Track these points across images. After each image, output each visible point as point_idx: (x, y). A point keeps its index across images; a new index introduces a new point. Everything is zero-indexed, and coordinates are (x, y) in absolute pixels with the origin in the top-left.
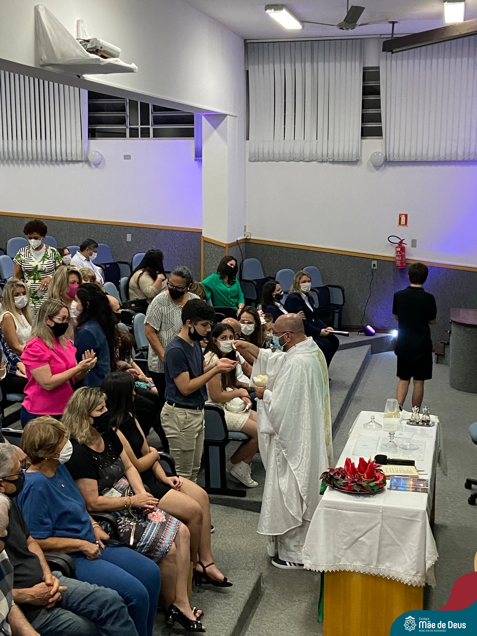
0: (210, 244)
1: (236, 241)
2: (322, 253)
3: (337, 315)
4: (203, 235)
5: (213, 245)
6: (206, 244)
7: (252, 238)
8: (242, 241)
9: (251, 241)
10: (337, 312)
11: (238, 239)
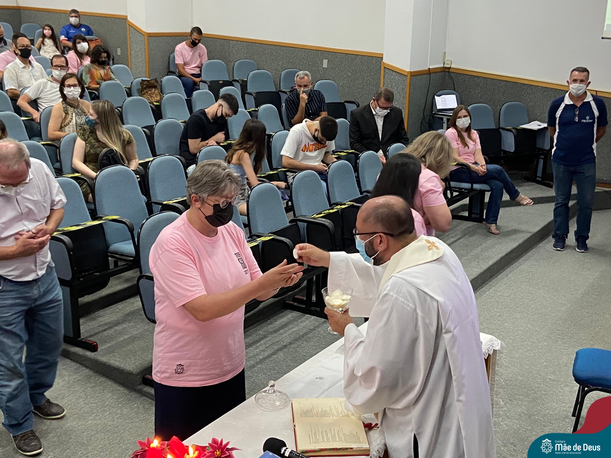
0: (391, 72)
1: (427, 68)
2: (532, 87)
3: (541, 162)
4: (384, 61)
5: (394, 73)
6: (387, 71)
7: (453, 66)
8: (439, 70)
9: (451, 70)
10: (542, 158)
11: (431, 67)
